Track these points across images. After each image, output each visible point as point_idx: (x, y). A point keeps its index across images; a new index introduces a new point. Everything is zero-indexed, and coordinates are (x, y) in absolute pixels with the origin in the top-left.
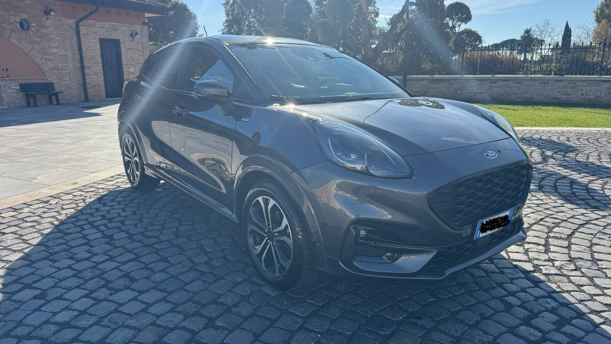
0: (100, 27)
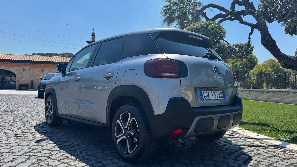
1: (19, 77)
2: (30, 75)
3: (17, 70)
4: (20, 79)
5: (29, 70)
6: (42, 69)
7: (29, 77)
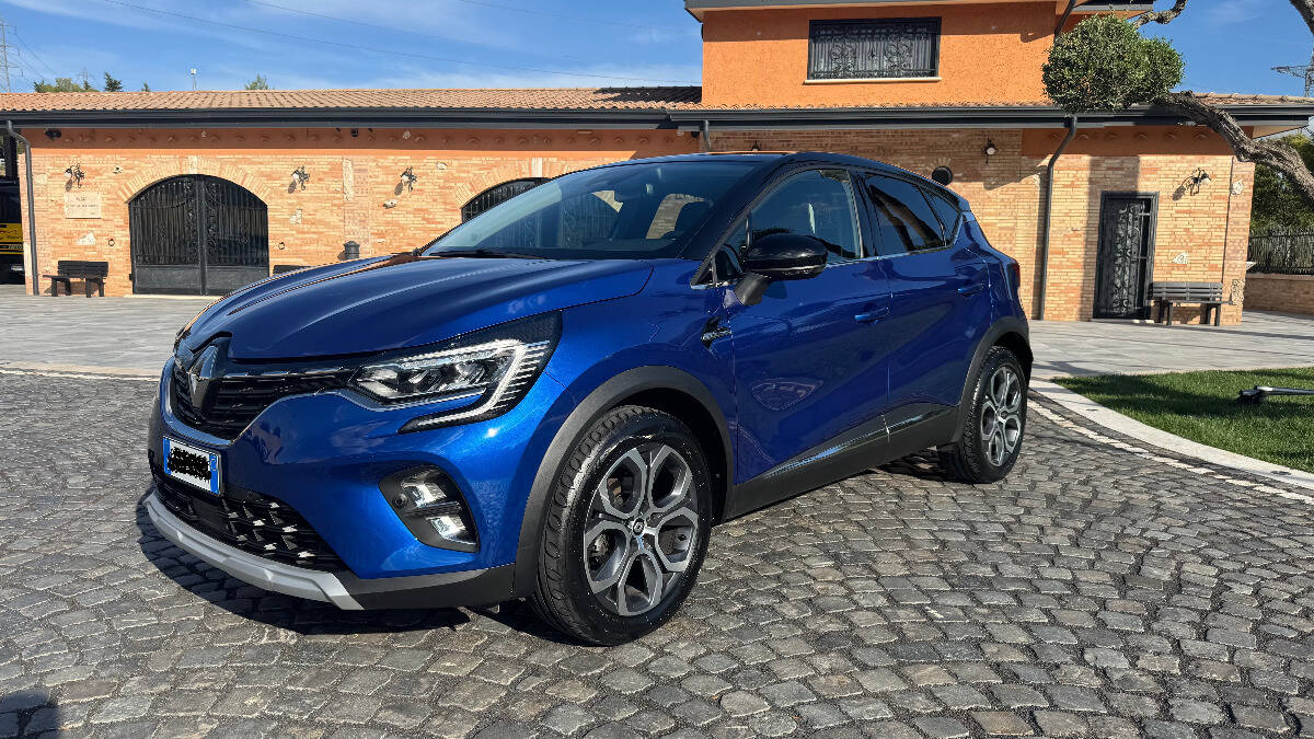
0: (1109, 169)
1: (284, 222)
2: (339, 206)
3: (269, 177)
4: (287, 230)
5: (336, 171)
6: (409, 164)
7: (334, 219)
